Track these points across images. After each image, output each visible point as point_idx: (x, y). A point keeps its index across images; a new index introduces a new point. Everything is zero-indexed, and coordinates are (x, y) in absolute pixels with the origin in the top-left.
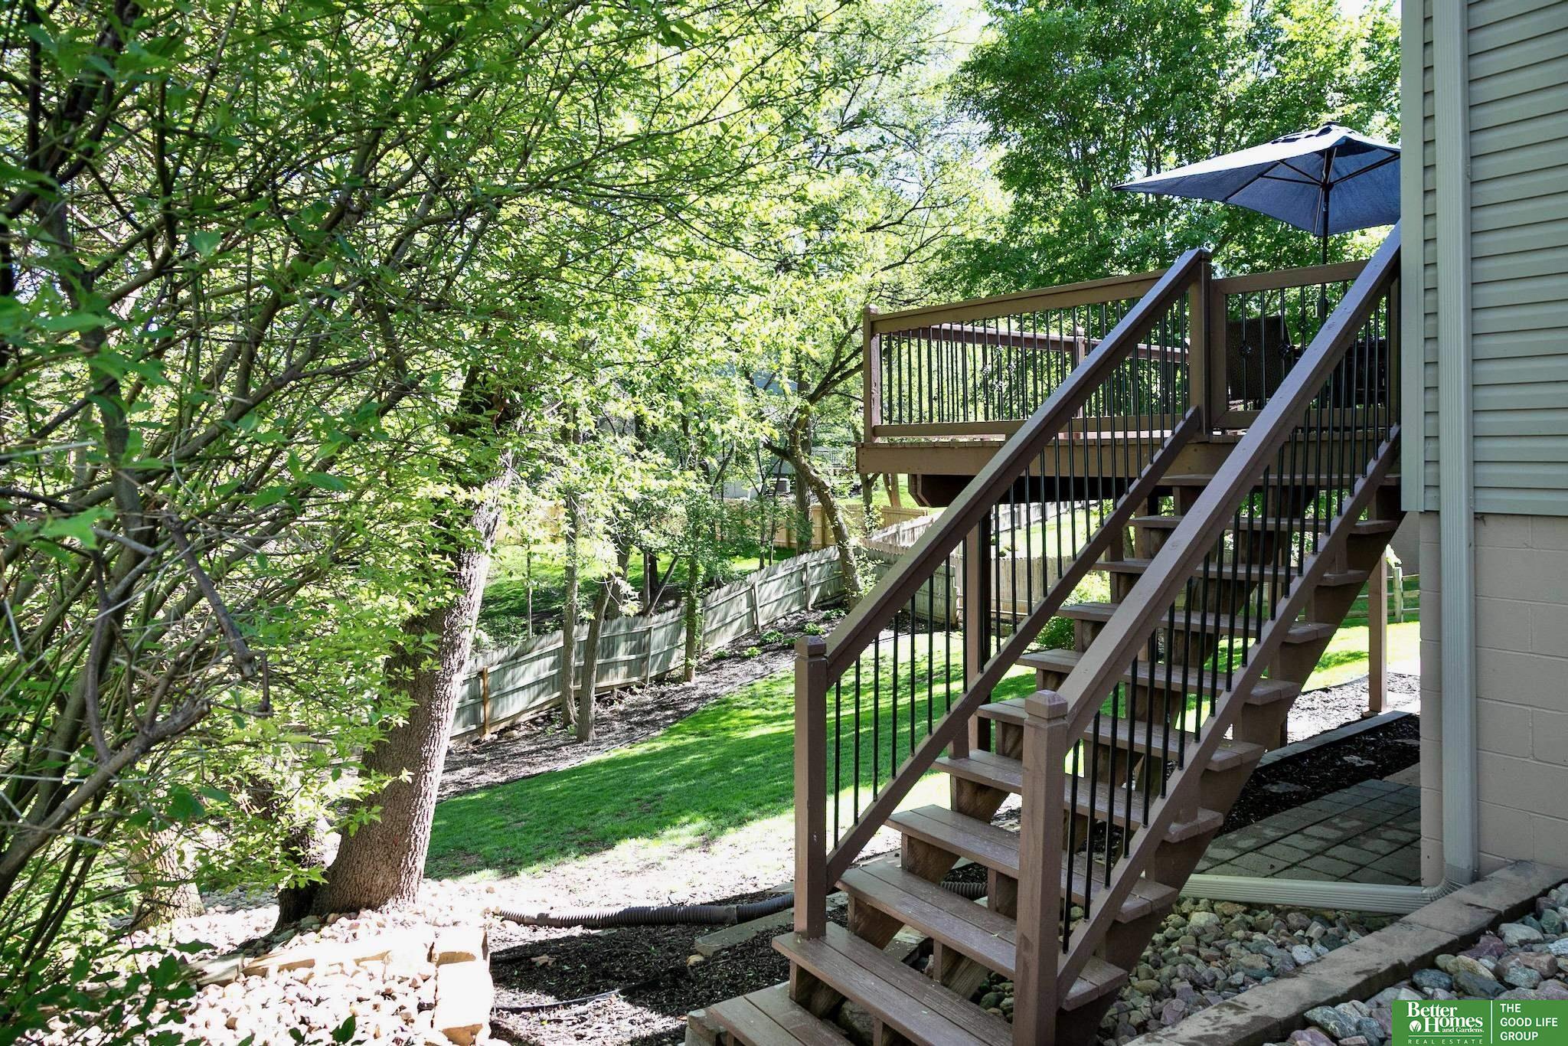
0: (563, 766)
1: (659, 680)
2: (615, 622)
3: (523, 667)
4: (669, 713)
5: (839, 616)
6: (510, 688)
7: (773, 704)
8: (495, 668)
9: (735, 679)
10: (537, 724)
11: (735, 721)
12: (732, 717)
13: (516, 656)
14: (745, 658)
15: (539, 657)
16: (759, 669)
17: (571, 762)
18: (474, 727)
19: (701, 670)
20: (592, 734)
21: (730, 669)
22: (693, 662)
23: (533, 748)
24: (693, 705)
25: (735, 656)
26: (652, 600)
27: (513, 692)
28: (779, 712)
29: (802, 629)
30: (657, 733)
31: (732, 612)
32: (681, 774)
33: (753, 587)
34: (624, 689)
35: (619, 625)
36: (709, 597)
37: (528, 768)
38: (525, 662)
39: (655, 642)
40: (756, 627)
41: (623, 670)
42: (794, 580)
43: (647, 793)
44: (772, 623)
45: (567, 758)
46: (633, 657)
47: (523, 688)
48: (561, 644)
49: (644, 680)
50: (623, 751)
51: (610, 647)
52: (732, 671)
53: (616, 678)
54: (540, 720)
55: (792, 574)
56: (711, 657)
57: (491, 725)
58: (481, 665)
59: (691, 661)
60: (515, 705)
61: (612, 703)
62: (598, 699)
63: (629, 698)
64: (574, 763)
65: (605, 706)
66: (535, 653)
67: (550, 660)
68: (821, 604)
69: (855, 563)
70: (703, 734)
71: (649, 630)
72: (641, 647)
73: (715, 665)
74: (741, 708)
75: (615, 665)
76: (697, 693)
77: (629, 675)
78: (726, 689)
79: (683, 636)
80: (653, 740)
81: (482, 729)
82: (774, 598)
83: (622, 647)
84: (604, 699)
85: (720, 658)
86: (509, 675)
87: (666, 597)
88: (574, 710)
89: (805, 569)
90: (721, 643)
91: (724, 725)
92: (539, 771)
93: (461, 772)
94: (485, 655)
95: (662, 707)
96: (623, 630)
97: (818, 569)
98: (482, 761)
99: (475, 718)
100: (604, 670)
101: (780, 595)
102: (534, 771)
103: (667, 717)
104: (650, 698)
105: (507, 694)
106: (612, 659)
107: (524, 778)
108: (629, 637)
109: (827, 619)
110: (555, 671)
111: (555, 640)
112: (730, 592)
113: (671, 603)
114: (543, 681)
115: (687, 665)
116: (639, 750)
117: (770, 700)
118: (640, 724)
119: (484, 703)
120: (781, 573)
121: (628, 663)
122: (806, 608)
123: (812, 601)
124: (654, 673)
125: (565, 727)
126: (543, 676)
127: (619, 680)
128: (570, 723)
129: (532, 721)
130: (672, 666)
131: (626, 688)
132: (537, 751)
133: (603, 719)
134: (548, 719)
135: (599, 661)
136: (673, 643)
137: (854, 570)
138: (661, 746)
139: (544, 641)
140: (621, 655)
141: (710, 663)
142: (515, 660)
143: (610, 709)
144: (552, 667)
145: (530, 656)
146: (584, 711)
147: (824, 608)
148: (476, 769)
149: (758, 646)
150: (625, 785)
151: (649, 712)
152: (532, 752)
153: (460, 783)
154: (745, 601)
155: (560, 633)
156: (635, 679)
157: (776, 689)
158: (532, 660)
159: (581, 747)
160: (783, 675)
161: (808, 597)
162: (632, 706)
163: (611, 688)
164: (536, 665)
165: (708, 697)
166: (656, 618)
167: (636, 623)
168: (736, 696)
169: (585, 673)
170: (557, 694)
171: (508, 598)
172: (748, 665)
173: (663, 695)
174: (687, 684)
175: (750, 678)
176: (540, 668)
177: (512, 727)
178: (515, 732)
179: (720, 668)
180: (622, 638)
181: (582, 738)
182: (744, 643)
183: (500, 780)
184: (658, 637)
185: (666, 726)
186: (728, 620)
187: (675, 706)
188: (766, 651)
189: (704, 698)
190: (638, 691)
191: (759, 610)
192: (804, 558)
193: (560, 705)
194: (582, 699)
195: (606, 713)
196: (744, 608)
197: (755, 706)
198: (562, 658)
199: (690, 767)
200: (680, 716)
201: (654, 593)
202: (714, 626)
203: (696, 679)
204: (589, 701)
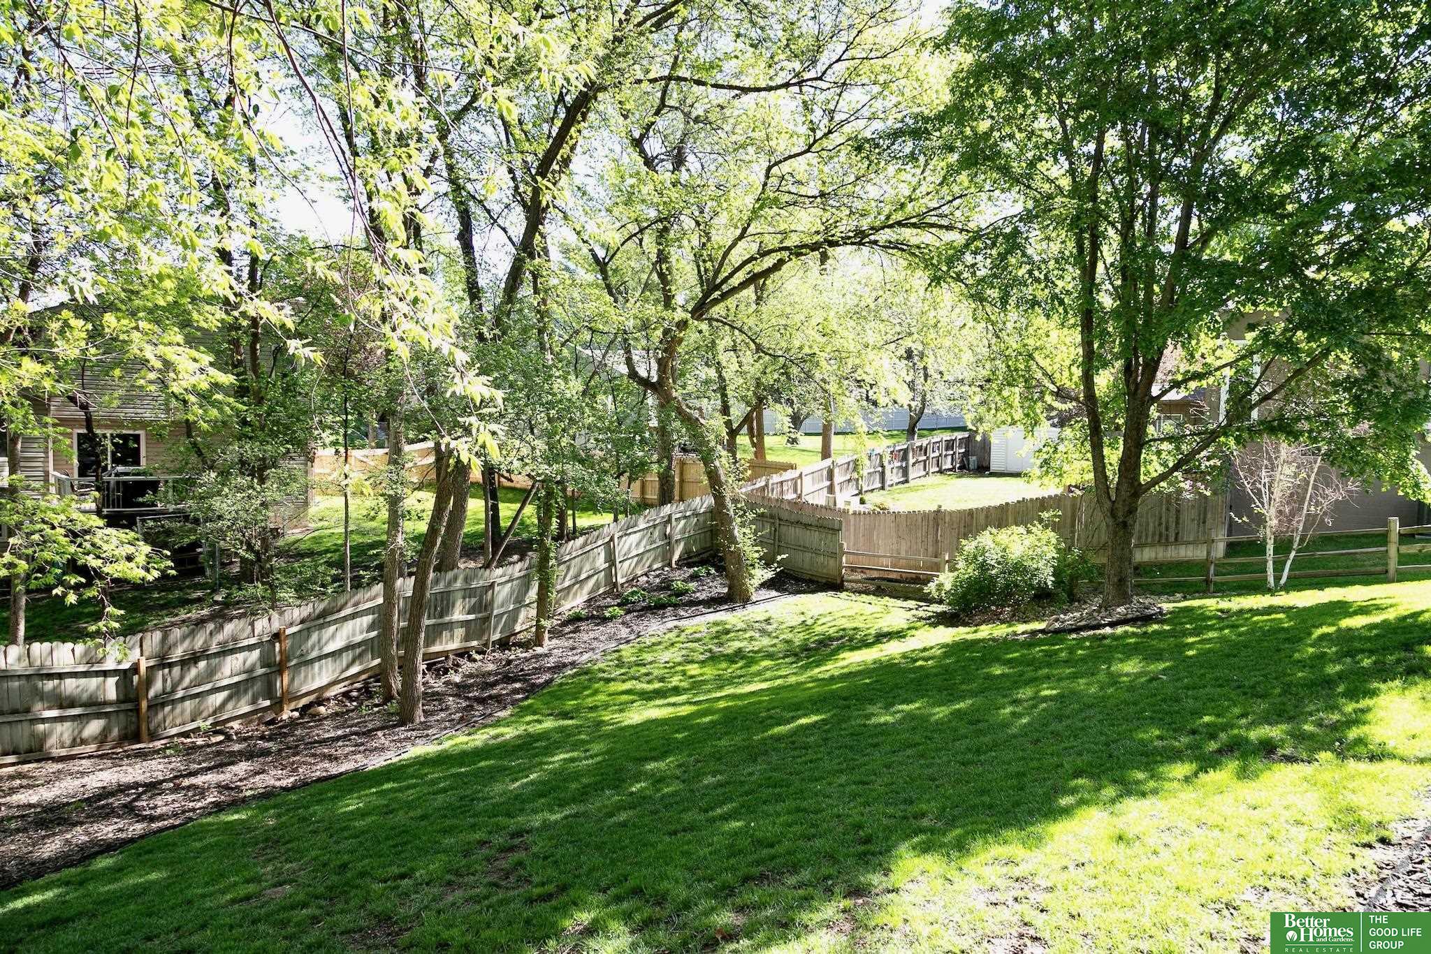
0: (376, 762)
1: (504, 644)
2: (450, 575)
3: (333, 628)
4: (518, 685)
5: (708, 574)
6: (314, 654)
7: (647, 674)
8: (294, 629)
9: (595, 644)
10: (351, 699)
11: (602, 697)
12: (596, 692)
13: (323, 614)
14: (604, 620)
15: (353, 616)
16: (624, 632)
17: (389, 754)
18: (267, 703)
19: (555, 633)
20: (419, 717)
21: (589, 633)
22: (546, 623)
23: (340, 732)
24: (547, 676)
25: (593, 617)
26: (494, 554)
27: (320, 658)
28: (657, 685)
29: (668, 588)
30: (502, 714)
31: (587, 567)
32: (552, 791)
33: (612, 539)
34: (461, 655)
35: (455, 578)
36: (562, 550)
37: (327, 765)
38: (336, 621)
39: (499, 599)
40: (615, 585)
41: (459, 632)
42: (656, 534)
43: (499, 828)
44: (632, 580)
45: (382, 749)
46: (472, 617)
47: (332, 654)
48: (380, 600)
49: (486, 645)
50: (460, 740)
51: (444, 604)
52: (592, 635)
53: (450, 643)
54: (355, 694)
55: (655, 526)
56: (565, 617)
57: (291, 700)
58: (276, 626)
59: (543, 622)
60: (320, 677)
61: (446, 671)
62: (429, 667)
63: (467, 667)
64: (391, 757)
65: (438, 676)
66: (348, 611)
67: (367, 620)
68: (686, 561)
69: (732, 513)
70: (565, 715)
71: (492, 586)
72: (482, 606)
73: (570, 628)
74: (608, 681)
75: (450, 626)
76: (551, 662)
77: (467, 638)
78: (586, 657)
79: (533, 594)
80: (498, 723)
81: (278, 705)
82: (634, 553)
83: (459, 605)
84: (437, 666)
85: (576, 619)
86: (315, 637)
87: (509, 551)
88: (396, 683)
89: (669, 521)
90: (575, 603)
91: (590, 702)
92: (343, 768)
93: (234, 768)
94: (281, 614)
95: (508, 679)
96: (459, 584)
97: (683, 522)
98: (265, 753)
99: (269, 692)
100: (435, 633)
101: (641, 550)
102: (335, 769)
103: (516, 691)
104: (491, 667)
105: (312, 661)
106: (447, 619)
107: (320, 780)
108: (468, 593)
109: (694, 577)
110: (374, 634)
111: (375, 595)
112: (585, 544)
113: (516, 557)
114: (359, 644)
115: (539, 627)
116: (480, 738)
117: (643, 670)
118: (482, 701)
119: (281, 673)
120: (642, 525)
121: (465, 624)
122: (670, 565)
123: (676, 557)
124: (496, 636)
125: (384, 703)
126: (359, 638)
127: (455, 645)
128: (392, 697)
129: (346, 695)
130: (518, 628)
131: (463, 653)
132: (344, 737)
133: (434, 694)
134: (366, 692)
135: (427, 622)
136: (520, 601)
137: (731, 521)
138: (509, 733)
139: (360, 595)
140: (458, 615)
141: (564, 624)
142: (319, 621)
143: (443, 679)
144: (371, 628)
145: (343, 614)
146: (409, 683)
147: (690, 566)
148: (255, 765)
149: (619, 605)
150: (464, 806)
151: (494, 685)
152: (338, 738)
153: (227, 787)
154: (603, 555)
155: (379, 588)
156: (474, 643)
157: (648, 657)
158: (345, 619)
159: (402, 732)
160: (654, 640)
161: (672, 552)
162: (471, 676)
163: (446, 654)
164: (350, 625)
165: (565, 665)
166: (499, 571)
167: (476, 576)
168: (600, 665)
169: (409, 638)
170: (377, 661)
171: (327, 551)
172: (610, 628)
173: (509, 662)
174: (539, 650)
175: (612, 645)
176: (356, 630)
177: (320, 702)
178: (322, 709)
179: (576, 631)
180: (460, 594)
181: (405, 718)
182: (601, 603)
183: (284, 783)
184: (503, 593)
185: (514, 703)
186: (583, 576)
187: (523, 678)
188: (628, 612)
189: (560, 667)
190: (478, 657)
191: (618, 565)
192: (667, 509)
193: (380, 675)
194: (408, 670)
195: (438, 685)
196: (601, 563)
197: (625, 678)
198: (383, 617)
199: (562, 777)
200: (532, 690)
201: (496, 546)
202: (567, 584)
203: (548, 644)
204: (415, 671)
